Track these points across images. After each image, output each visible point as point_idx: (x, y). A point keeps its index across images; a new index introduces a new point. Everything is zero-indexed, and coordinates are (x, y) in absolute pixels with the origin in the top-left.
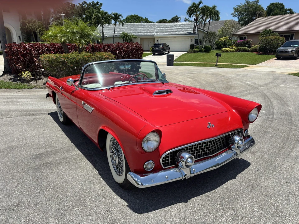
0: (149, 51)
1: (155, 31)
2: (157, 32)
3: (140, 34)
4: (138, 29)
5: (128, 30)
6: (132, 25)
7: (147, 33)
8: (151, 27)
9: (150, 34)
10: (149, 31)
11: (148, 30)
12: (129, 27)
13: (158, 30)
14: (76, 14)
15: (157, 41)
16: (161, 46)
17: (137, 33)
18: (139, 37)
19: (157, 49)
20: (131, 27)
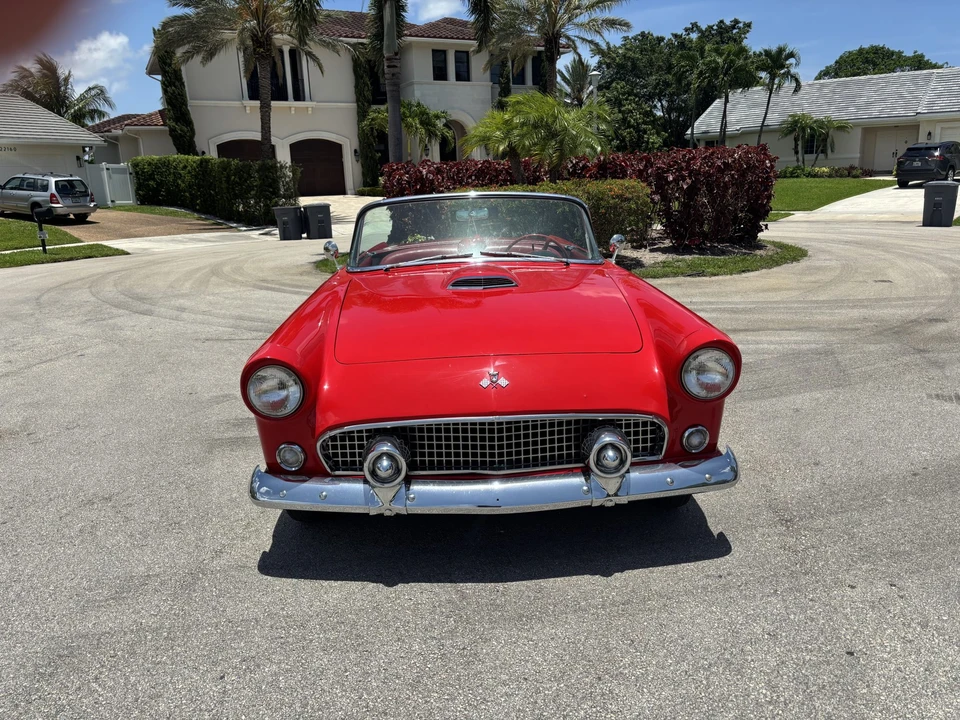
0: (889, 173)
1: (926, 99)
2: (932, 103)
3: (863, 115)
4: (861, 96)
5: (821, 101)
6: (839, 85)
7: (894, 109)
8: (916, 84)
9: (903, 113)
10: (901, 102)
11: (901, 97)
12: (826, 90)
13: (939, 96)
14: (660, 67)
15: (930, 134)
16: (937, 154)
17: (852, 109)
18: (856, 125)
19: (917, 164)
20: (834, 92)
